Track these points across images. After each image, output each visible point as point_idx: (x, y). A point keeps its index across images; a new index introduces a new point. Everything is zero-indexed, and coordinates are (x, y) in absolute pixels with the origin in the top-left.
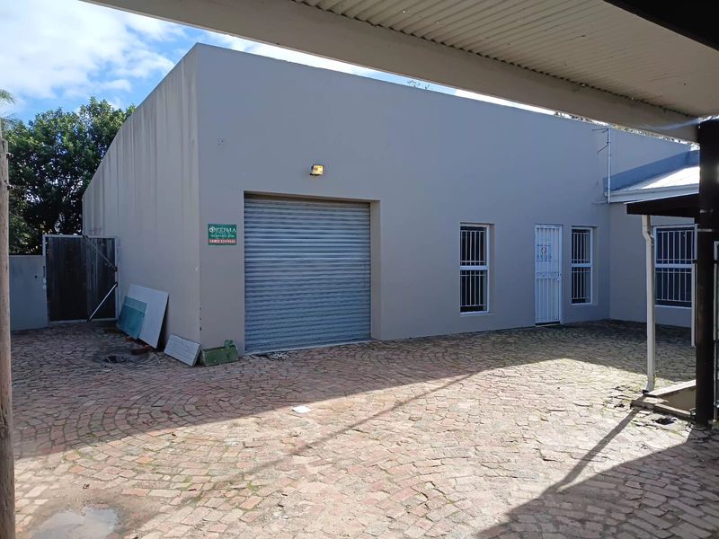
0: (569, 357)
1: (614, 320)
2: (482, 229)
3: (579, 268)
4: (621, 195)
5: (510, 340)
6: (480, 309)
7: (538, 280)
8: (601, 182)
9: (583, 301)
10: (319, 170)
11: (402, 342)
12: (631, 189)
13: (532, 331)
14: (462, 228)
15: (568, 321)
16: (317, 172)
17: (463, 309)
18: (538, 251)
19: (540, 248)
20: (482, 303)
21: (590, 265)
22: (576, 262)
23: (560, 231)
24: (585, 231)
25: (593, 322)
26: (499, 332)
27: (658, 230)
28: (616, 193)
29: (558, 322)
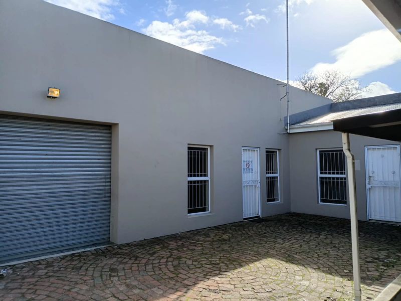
0: (272, 256)
1: (294, 213)
2: (205, 149)
3: (271, 177)
4: (296, 128)
5: (225, 237)
6: (204, 210)
7: (244, 186)
8: (283, 119)
9: (274, 200)
10: (56, 93)
11: (136, 245)
12: (302, 124)
13: (241, 226)
14: (189, 148)
15: (265, 215)
16: (54, 95)
17: (190, 211)
18: (244, 166)
19: (245, 163)
20: (205, 205)
21: (277, 175)
22: (268, 173)
23: (258, 151)
24: (273, 152)
25: (281, 215)
26: (217, 228)
27: (320, 151)
28: (293, 126)
29: (259, 216)
